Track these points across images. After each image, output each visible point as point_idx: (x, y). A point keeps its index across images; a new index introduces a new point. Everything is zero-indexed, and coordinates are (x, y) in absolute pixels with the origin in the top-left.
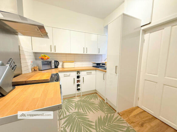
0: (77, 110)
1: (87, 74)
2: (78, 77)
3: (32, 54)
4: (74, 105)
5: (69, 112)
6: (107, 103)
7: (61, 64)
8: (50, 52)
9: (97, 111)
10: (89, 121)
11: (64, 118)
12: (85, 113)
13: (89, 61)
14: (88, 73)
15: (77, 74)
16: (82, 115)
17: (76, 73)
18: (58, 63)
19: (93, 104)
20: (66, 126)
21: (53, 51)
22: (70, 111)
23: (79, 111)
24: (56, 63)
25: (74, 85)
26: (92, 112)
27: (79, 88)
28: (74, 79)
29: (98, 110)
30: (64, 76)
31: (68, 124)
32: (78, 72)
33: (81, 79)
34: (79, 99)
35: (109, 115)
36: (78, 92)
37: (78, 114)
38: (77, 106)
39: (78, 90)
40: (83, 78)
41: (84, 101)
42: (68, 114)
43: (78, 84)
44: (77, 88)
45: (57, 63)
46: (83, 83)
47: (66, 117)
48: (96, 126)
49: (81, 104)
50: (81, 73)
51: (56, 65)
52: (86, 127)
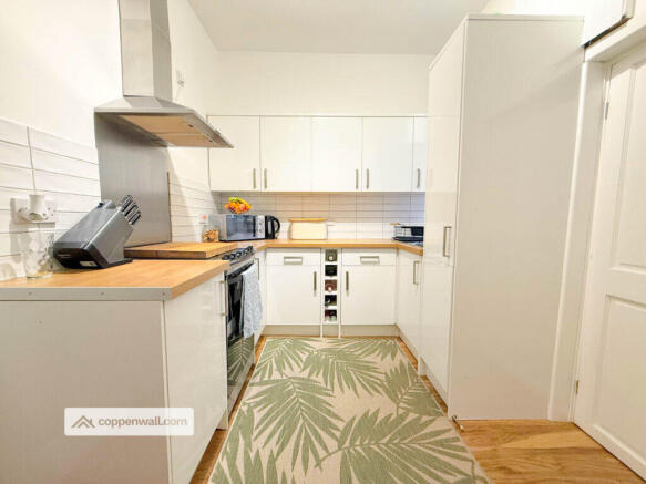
0: (305, 374)
1: (362, 263)
2: (331, 271)
3: (210, 198)
4: (304, 358)
5: (282, 374)
6: (425, 378)
7: (284, 226)
8: (249, 188)
9: (372, 391)
10: (329, 412)
11: (260, 384)
12: (329, 387)
13: (383, 219)
14: (364, 260)
15: (327, 260)
16: (319, 390)
17: (324, 255)
18: (275, 222)
19: (368, 369)
20: (258, 404)
21: (260, 188)
22: (287, 371)
23: (313, 377)
24: (269, 223)
25: (315, 294)
26: (352, 391)
27: (331, 307)
28: (315, 274)
29: (378, 392)
30: (286, 263)
31: (267, 401)
32: (332, 253)
33: (339, 278)
34: (328, 346)
35: (412, 416)
36: (328, 322)
37: (305, 384)
38: (314, 363)
39: (331, 314)
40: (347, 273)
41: (340, 355)
42: (276, 375)
43: (327, 293)
44: (323, 309)
45: (272, 224)
46: (348, 294)
47: (266, 383)
48: (345, 432)
49: (326, 359)
50: (339, 255)
51: (270, 231)
52: (310, 425)
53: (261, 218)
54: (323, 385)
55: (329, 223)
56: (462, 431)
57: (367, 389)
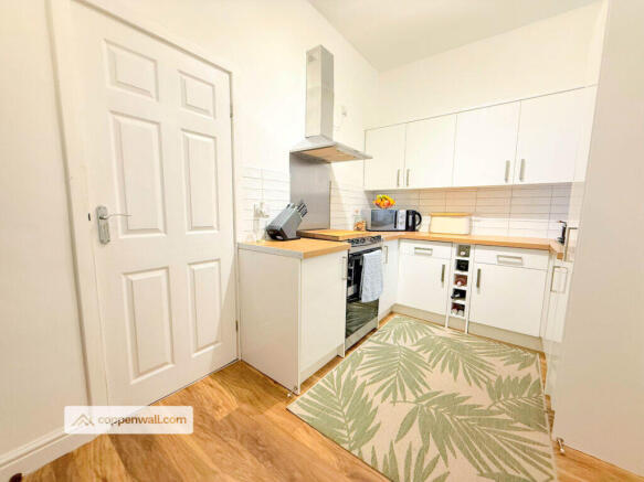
0: (415, 349)
1: (499, 262)
2: (463, 266)
4: (420, 337)
5: (395, 342)
6: (548, 397)
7: (425, 220)
8: (395, 187)
9: (473, 383)
10: (420, 380)
11: (377, 342)
12: (431, 364)
14: (501, 259)
15: (459, 254)
16: (421, 362)
17: (455, 250)
18: (417, 216)
19: (481, 366)
20: (368, 353)
21: (403, 186)
22: (401, 342)
23: (420, 353)
24: (411, 217)
25: (442, 285)
26: (452, 375)
27: (459, 302)
28: (444, 266)
29: (479, 384)
30: (416, 253)
31: (375, 354)
32: (464, 248)
33: (471, 274)
34: (450, 336)
35: (504, 416)
36: (454, 315)
37: (410, 354)
38: (427, 344)
39: (458, 307)
40: (479, 271)
42: (390, 341)
43: (456, 287)
44: (451, 301)
45: (414, 217)
46: (479, 292)
47: (384, 343)
48: (426, 396)
49: (441, 346)
50: (472, 251)
51: (410, 224)
52: (400, 380)
53: (402, 213)
54: (427, 361)
55: (473, 218)
56: (562, 454)
57: (468, 380)
